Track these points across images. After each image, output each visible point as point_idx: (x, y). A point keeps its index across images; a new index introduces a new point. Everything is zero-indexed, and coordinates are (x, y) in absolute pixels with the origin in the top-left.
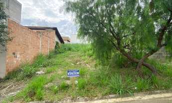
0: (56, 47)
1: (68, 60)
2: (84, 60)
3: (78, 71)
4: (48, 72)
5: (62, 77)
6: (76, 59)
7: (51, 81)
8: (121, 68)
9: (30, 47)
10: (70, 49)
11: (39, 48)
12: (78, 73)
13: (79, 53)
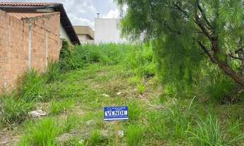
0: (61, 53)
1: (94, 86)
2: (134, 85)
3: (126, 109)
4: (55, 113)
5: (88, 122)
6: (113, 83)
7: (68, 131)
8: (223, 103)
9: (9, 54)
10: (96, 59)
11: (27, 58)
12: (126, 113)
13: (120, 69)
